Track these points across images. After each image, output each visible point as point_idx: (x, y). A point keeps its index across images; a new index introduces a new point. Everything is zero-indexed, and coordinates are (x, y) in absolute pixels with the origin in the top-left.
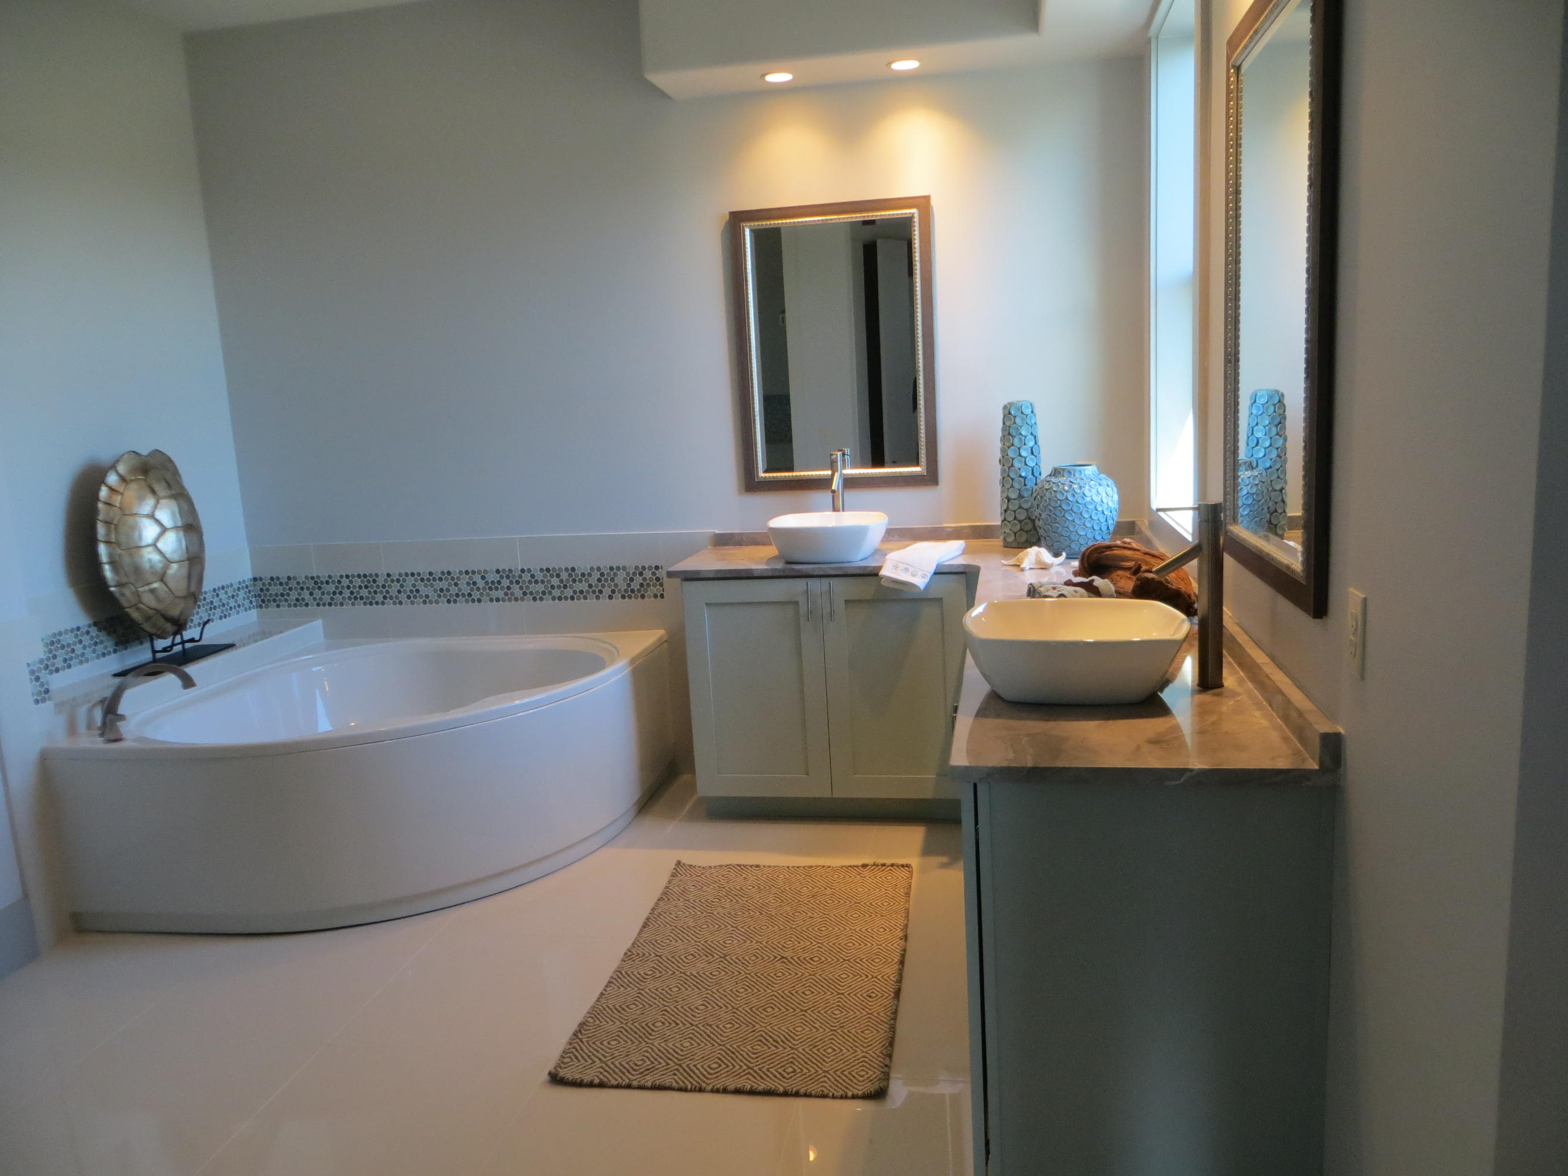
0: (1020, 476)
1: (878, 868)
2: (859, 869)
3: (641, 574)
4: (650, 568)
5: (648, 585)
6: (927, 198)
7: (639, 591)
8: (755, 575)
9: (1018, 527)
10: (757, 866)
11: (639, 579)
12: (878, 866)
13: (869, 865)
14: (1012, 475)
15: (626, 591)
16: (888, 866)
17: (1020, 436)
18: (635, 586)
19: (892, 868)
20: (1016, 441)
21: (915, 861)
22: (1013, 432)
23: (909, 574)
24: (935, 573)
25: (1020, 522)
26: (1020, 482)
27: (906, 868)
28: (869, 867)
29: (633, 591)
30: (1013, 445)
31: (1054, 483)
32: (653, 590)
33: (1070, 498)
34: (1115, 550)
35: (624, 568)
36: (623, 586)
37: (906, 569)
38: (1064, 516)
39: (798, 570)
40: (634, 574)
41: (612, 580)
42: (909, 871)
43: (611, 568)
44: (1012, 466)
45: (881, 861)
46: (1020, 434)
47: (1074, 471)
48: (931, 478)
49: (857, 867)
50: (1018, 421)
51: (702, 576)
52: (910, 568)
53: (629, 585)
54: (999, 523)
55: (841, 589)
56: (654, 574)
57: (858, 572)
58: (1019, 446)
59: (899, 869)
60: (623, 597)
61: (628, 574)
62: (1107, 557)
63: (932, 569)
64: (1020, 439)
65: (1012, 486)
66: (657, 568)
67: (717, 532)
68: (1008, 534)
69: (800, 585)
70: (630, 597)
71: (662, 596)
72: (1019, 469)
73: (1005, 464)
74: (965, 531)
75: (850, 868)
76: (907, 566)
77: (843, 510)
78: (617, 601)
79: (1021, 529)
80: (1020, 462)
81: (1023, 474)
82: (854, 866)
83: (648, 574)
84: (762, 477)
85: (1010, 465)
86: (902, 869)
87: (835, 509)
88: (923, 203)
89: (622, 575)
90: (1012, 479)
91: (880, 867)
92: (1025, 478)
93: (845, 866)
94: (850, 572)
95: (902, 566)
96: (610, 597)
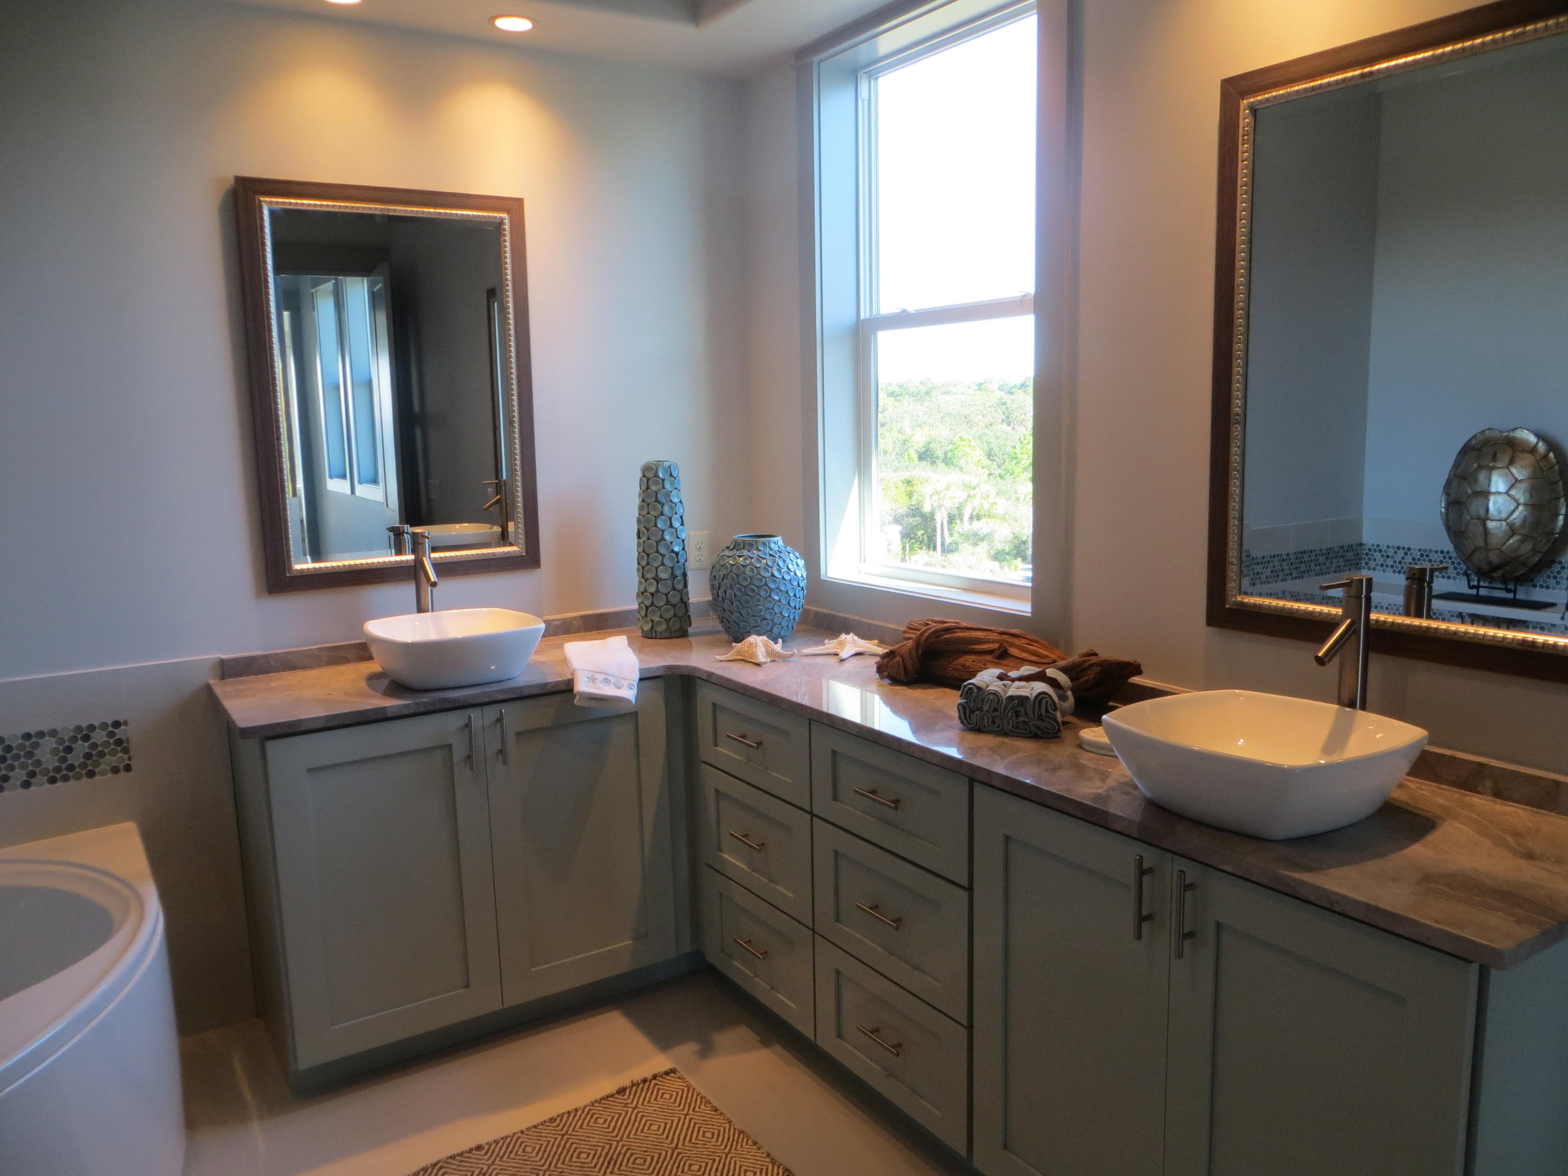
0: (673, 551)
1: (640, 1088)
2: (617, 1098)
3: (86, 738)
4: (104, 726)
5: (102, 754)
6: (520, 201)
7: (83, 766)
8: (389, 715)
9: (672, 612)
10: (479, 1148)
11: (81, 748)
12: (638, 1085)
13: (626, 1089)
14: (662, 550)
15: (58, 770)
16: (651, 1081)
17: (670, 503)
18: (75, 758)
19: (656, 1082)
20: (666, 510)
21: (661, 1062)
22: (661, 498)
23: (612, 685)
24: (641, 680)
25: (674, 606)
26: (672, 558)
27: (672, 1075)
28: (628, 1090)
29: (71, 768)
30: (662, 514)
31: (729, 557)
32: (110, 760)
33: (776, 573)
34: (955, 632)
35: (53, 733)
36: (50, 762)
37: (606, 681)
38: (770, 596)
39: (455, 700)
40: (74, 739)
41: (30, 755)
42: (679, 1078)
43: (27, 736)
44: (663, 539)
46: (671, 501)
48: (530, 559)
49: (612, 1096)
50: (668, 486)
51: (303, 729)
52: (610, 678)
53: (63, 760)
54: (636, 606)
55: (514, 717)
56: (111, 734)
57: (535, 691)
58: (670, 515)
59: (664, 1078)
60: (53, 781)
61: (61, 741)
63: (636, 676)
64: (671, 508)
65: (663, 564)
66: (117, 724)
67: (224, 657)
68: (659, 623)
69: (453, 721)
70: (66, 779)
71: (128, 768)
72: (671, 543)
73: (652, 537)
75: (603, 1101)
76: (607, 677)
77: (433, 611)
78: (42, 789)
79: (675, 615)
80: (671, 534)
81: (676, 549)
82: (608, 1097)
83: (99, 737)
84: (296, 570)
85: (659, 538)
86: (668, 1078)
87: (420, 609)
88: (514, 206)
89: (49, 744)
90: (663, 556)
91: (641, 1085)
92: (677, 554)
93: (596, 1101)
94: (525, 693)
95: (600, 677)
96: (26, 785)
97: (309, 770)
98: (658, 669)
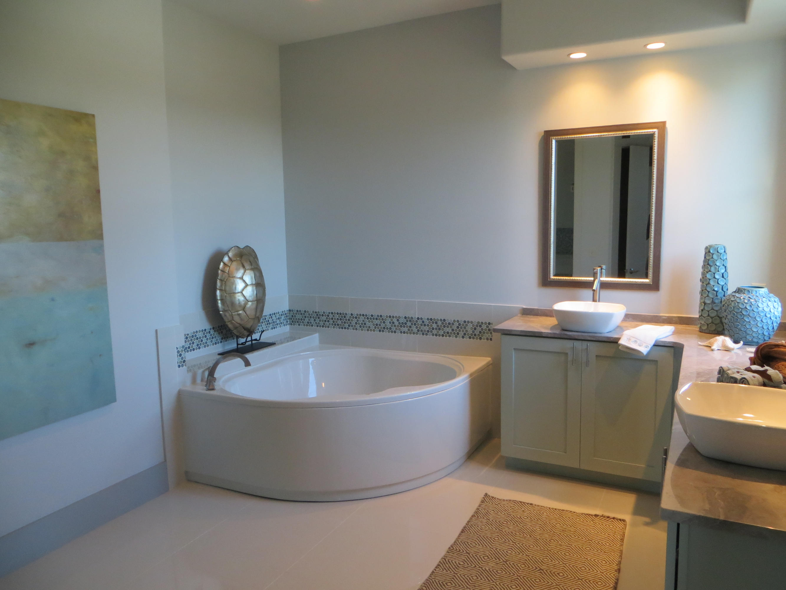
0: (714, 290)
1: (604, 519)
2: (593, 517)
3: (480, 326)
4: (486, 323)
5: (484, 333)
6: (664, 123)
7: (479, 335)
8: (543, 336)
9: (710, 321)
10: (531, 504)
11: (479, 329)
13: (599, 516)
14: (708, 289)
15: (472, 334)
16: (611, 519)
17: (715, 266)
18: (477, 332)
19: (613, 520)
20: (713, 269)
21: (627, 517)
22: (710, 263)
23: (637, 344)
24: (654, 345)
25: (712, 318)
26: (714, 294)
27: (623, 522)
28: (599, 517)
29: (475, 335)
30: (710, 271)
31: (738, 297)
32: (487, 335)
33: (748, 307)
34: (780, 348)
35: (472, 322)
36: (470, 331)
37: (636, 342)
38: (743, 318)
39: (569, 335)
40: (477, 326)
41: (465, 328)
42: (624, 524)
43: (465, 322)
44: (709, 283)
45: (607, 514)
46: (716, 264)
47: (752, 291)
48: (655, 286)
49: (592, 515)
50: (715, 257)
51: (513, 333)
52: (638, 341)
53: (473, 332)
54: (697, 316)
55: (594, 348)
56: (487, 327)
57: (606, 340)
58: (714, 272)
59: (618, 522)
60: (470, 338)
61: (473, 325)
62: (776, 352)
63: (652, 343)
64: (716, 268)
65: (708, 296)
66: (489, 324)
67: (524, 307)
68: (703, 325)
69: (569, 344)
70: (473, 338)
71: (491, 339)
72: (714, 286)
73: (705, 282)
74: (674, 319)
75: (587, 515)
76: (636, 340)
77: (599, 301)
78: (467, 339)
79: (712, 322)
80: (715, 282)
81: (716, 289)
82: (590, 515)
83: (484, 327)
84: (552, 279)
85: (707, 283)
86: (620, 522)
87: (594, 300)
88: (662, 126)
89: (470, 326)
90: (708, 292)
91: (606, 518)
92: (717, 292)
93: (584, 514)
94: (600, 339)
95: (633, 339)
96: (463, 337)
97: (514, 349)
98: (669, 342)
